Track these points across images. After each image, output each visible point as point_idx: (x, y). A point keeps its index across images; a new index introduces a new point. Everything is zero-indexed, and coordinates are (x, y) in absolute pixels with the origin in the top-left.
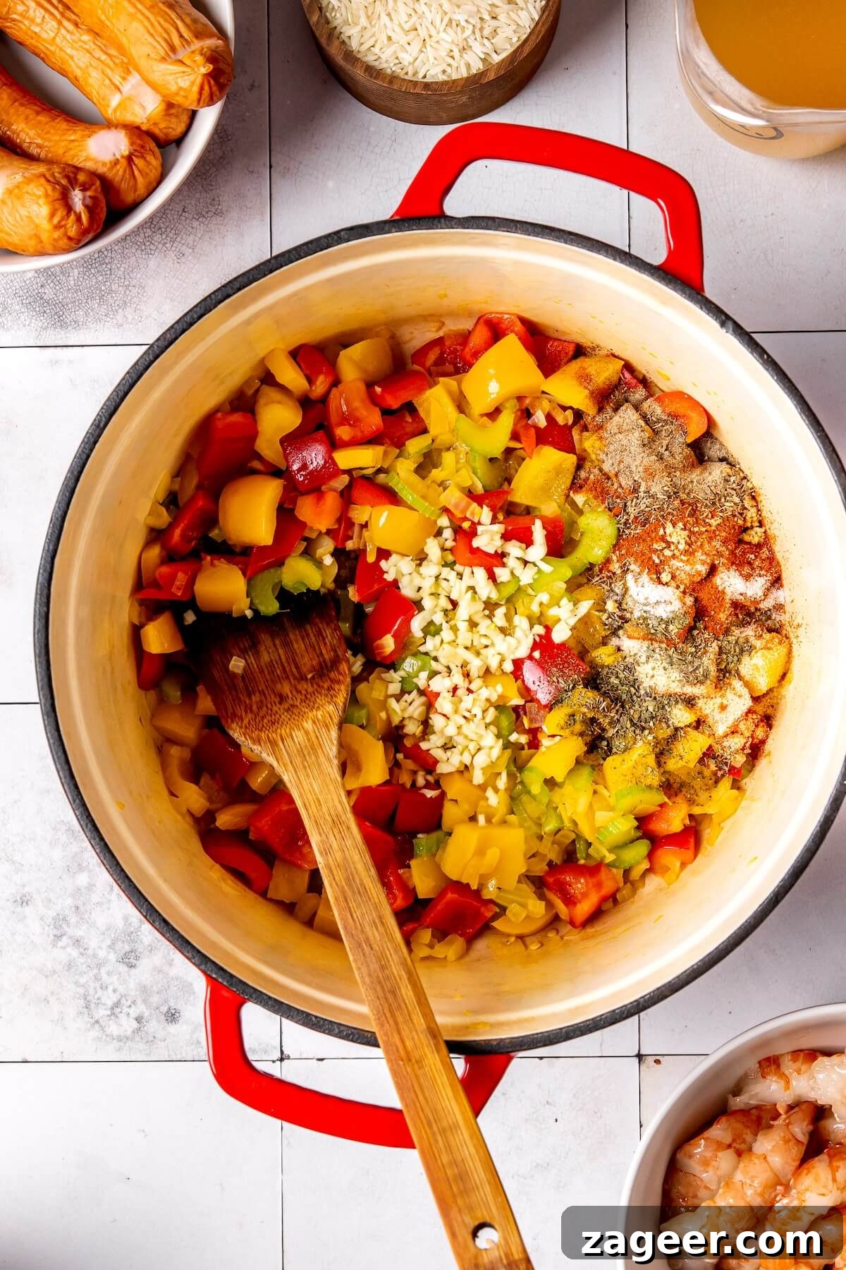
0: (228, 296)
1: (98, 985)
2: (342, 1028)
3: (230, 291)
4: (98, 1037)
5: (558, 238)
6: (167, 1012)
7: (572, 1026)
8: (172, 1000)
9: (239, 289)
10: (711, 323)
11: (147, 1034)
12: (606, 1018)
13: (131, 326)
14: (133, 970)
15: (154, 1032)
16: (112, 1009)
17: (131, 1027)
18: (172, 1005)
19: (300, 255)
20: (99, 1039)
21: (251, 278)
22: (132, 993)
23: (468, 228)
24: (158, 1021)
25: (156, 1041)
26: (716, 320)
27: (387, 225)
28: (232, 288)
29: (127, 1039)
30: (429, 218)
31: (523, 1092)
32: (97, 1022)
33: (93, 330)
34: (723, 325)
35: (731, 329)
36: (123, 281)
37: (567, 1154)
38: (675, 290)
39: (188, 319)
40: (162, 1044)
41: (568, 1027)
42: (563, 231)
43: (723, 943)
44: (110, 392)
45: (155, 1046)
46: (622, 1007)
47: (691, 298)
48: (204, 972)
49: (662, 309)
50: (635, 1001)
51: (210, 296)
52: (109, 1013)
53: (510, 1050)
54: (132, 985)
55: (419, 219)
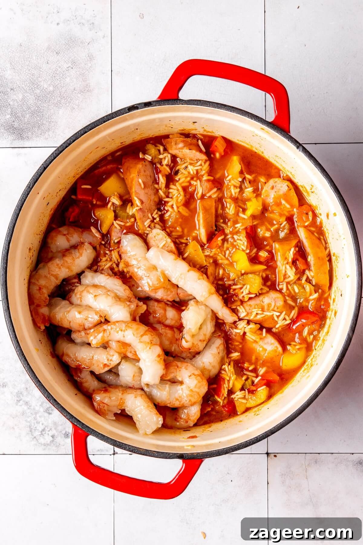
0: (86, 132)
1: (35, 422)
2: (130, 447)
3: (87, 130)
4: (35, 444)
5: (227, 110)
6: (65, 433)
7: (229, 447)
8: (67, 428)
9: (91, 129)
10: (293, 147)
11: (57, 443)
12: (243, 444)
13: (51, 139)
14: (51, 415)
15: (59, 442)
16: (41, 432)
17: (49, 440)
18: (67, 430)
19: (117, 115)
21: (96, 124)
22: (50, 425)
23: (189, 105)
24: (61, 437)
25: (60, 446)
26: (295, 146)
27: (154, 103)
28: (88, 129)
29: (48, 445)
30: (172, 100)
31: (217, 469)
32: (35, 437)
33: (35, 140)
34: (298, 148)
35: (301, 150)
36: (48, 120)
37: (236, 495)
38: (277, 132)
39: (69, 142)
40: (63, 447)
41: (227, 448)
42: (230, 106)
44: (35, 173)
45: (60, 448)
46: (250, 440)
47: (284, 136)
48: (72, 422)
49: (272, 140)
50: (256, 438)
51: (78, 132)
53: (202, 457)
54: (50, 421)
55: (168, 100)
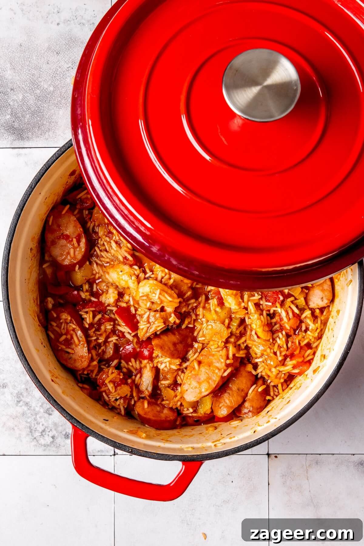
1: (35, 422)
4: (35, 445)
6: (65, 434)
8: (67, 429)
11: (57, 443)
12: (243, 447)
13: (52, 139)
14: (51, 416)
15: (60, 443)
16: (42, 433)
17: (50, 440)
18: (67, 431)
20: (36, 445)
22: (50, 426)
24: (61, 438)
25: (61, 446)
29: (48, 445)
31: (218, 470)
32: (35, 438)
33: (35, 141)
36: (48, 120)
37: (237, 496)
40: (63, 448)
43: (294, 416)
45: (60, 449)
48: (71, 423)
50: (256, 440)
52: (40, 434)
53: (202, 459)
54: (50, 422)
